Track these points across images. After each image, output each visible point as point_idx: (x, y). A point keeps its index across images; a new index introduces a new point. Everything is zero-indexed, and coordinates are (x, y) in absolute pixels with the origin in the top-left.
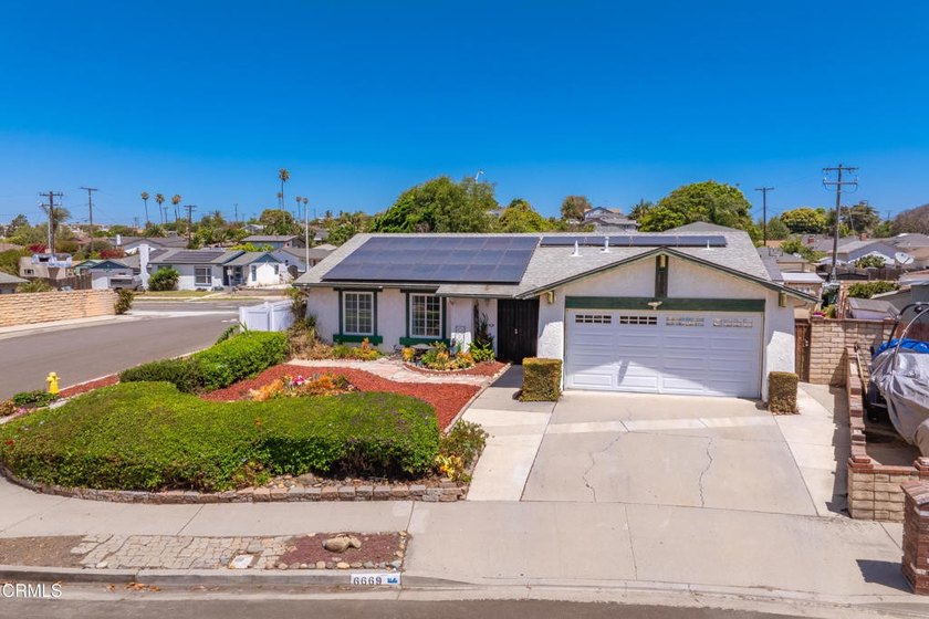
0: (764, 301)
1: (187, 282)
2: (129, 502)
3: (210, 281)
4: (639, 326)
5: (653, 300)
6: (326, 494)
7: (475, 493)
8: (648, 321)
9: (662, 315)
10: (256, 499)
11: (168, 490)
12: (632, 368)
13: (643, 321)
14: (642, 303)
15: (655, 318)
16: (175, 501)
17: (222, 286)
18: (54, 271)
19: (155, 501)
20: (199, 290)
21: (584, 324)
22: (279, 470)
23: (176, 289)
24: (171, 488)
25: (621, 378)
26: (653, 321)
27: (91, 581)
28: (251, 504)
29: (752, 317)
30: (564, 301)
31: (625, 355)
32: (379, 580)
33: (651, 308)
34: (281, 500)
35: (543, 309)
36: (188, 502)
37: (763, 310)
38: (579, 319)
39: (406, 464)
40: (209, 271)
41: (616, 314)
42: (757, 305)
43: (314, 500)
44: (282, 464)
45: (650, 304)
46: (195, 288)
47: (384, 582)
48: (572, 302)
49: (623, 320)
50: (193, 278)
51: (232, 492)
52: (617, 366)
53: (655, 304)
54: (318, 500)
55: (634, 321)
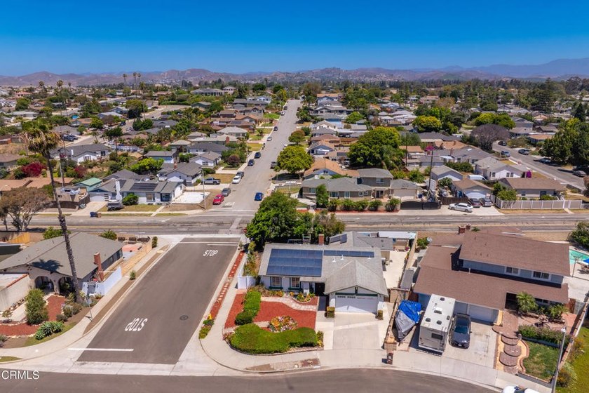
0: (377, 295)
1: (143, 200)
3: (154, 199)
7: (325, 348)
9: (357, 297)
12: (350, 307)
13: (352, 298)
14: (352, 294)
15: (355, 297)
17: (161, 202)
18: (73, 197)
20: (149, 204)
21: (340, 298)
23: (137, 204)
25: (348, 309)
30: (335, 294)
31: (349, 304)
33: (354, 295)
35: (330, 296)
40: (154, 195)
41: (346, 296)
46: (147, 203)
47: (318, 368)
48: (337, 294)
49: (348, 297)
50: (145, 198)
52: (346, 307)
55: (350, 298)
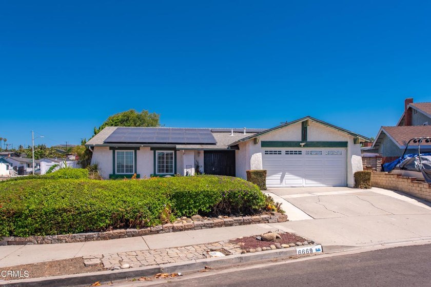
0: (347, 142)
2: (81, 241)
4: (293, 155)
5: (301, 142)
6: (217, 223)
8: (298, 153)
9: (304, 150)
10: (174, 230)
11: (114, 229)
12: (287, 176)
13: (296, 153)
14: (297, 144)
15: (301, 152)
16: (119, 236)
19: (104, 238)
21: (269, 155)
22: (180, 214)
24: (115, 228)
25: (281, 181)
26: (300, 153)
27: (125, 278)
28: (172, 233)
29: (342, 150)
30: (260, 143)
31: (284, 170)
32: (311, 250)
33: (300, 146)
34: (191, 229)
36: (129, 236)
37: (347, 146)
38: (266, 153)
39: (254, 205)
41: (283, 150)
42: (344, 144)
43: (209, 227)
44: (181, 210)
45: (301, 144)
47: (314, 251)
48: (264, 144)
49: (287, 153)
51: (160, 227)
52: (278, 176)
53: (303, 144)
54: (212, 227)
55: (291, 153)
